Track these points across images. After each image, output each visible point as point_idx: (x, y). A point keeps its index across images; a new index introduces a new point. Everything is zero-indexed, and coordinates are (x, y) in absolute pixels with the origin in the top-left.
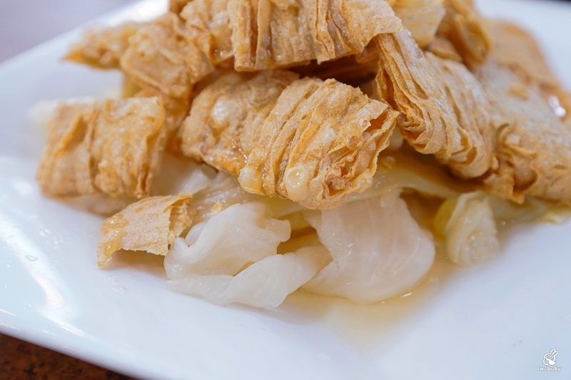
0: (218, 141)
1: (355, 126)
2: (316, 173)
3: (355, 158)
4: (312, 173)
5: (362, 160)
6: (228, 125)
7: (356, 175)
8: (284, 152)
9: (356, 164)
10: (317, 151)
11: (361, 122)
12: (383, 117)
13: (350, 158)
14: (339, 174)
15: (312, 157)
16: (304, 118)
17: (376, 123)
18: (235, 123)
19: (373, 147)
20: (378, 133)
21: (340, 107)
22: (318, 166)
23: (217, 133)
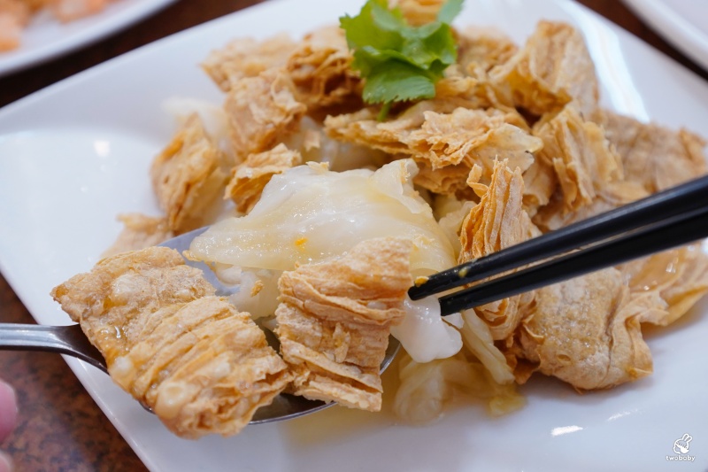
0: (105, 313)
1: (250, 372)
2: (194, 399)
3: (236, 402)
4: (191, 398)
5: (242, 406)
6: (125, 303)
7: (230, 419)
8: (171, 361)
9: (234, 409)
10: (205, 378)
11: (258, 371)
12: (278, 376)
13: (231, 400)
14: (215, 409)
15: (197, 381)
16: (206, 337)
17: (270, 378)
18: (133, 305)
19: (256, 399)
20: (266, 388)
21: (244, 345)
22: (199, 393)
23: (109, 305)
